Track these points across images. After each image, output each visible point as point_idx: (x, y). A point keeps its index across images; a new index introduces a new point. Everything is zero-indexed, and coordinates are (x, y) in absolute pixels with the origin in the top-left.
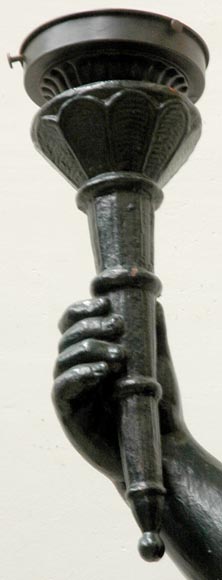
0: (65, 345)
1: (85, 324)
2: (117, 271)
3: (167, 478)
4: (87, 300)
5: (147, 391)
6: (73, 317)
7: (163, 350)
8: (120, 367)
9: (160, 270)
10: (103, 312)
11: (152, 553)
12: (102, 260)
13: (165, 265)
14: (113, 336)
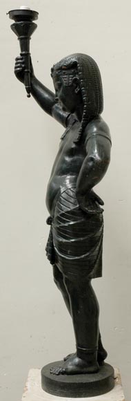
0: (16, 64)
1: (19, 61)
2: (24, 52)
3: (31, 84)
4: (19, 56)
5: (28, 72)
6: (17, 59)
7: (31, 64)
8: (24, 68)
9: (30, 52)
10: (22, 59)
11: (29, 96)
12: (22, 50)
13: (31, 51)
14: (23, 63)
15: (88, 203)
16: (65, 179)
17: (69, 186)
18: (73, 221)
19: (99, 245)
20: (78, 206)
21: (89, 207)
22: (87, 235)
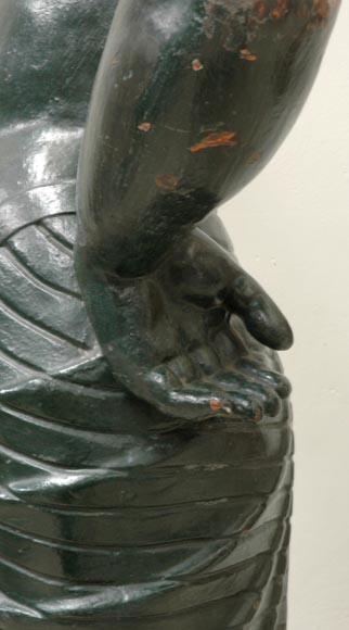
15: (164, 339)
16: (24, 145)
17: (50, 199)
18: (66, 465)
19: (262, 606)
20: (94, 354)
21: (179, 365)
22: (165, 561)
